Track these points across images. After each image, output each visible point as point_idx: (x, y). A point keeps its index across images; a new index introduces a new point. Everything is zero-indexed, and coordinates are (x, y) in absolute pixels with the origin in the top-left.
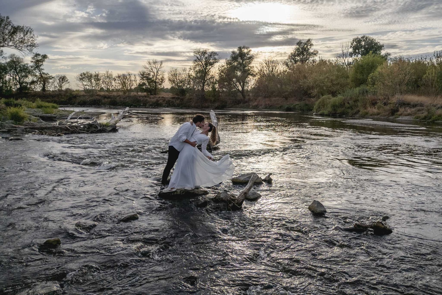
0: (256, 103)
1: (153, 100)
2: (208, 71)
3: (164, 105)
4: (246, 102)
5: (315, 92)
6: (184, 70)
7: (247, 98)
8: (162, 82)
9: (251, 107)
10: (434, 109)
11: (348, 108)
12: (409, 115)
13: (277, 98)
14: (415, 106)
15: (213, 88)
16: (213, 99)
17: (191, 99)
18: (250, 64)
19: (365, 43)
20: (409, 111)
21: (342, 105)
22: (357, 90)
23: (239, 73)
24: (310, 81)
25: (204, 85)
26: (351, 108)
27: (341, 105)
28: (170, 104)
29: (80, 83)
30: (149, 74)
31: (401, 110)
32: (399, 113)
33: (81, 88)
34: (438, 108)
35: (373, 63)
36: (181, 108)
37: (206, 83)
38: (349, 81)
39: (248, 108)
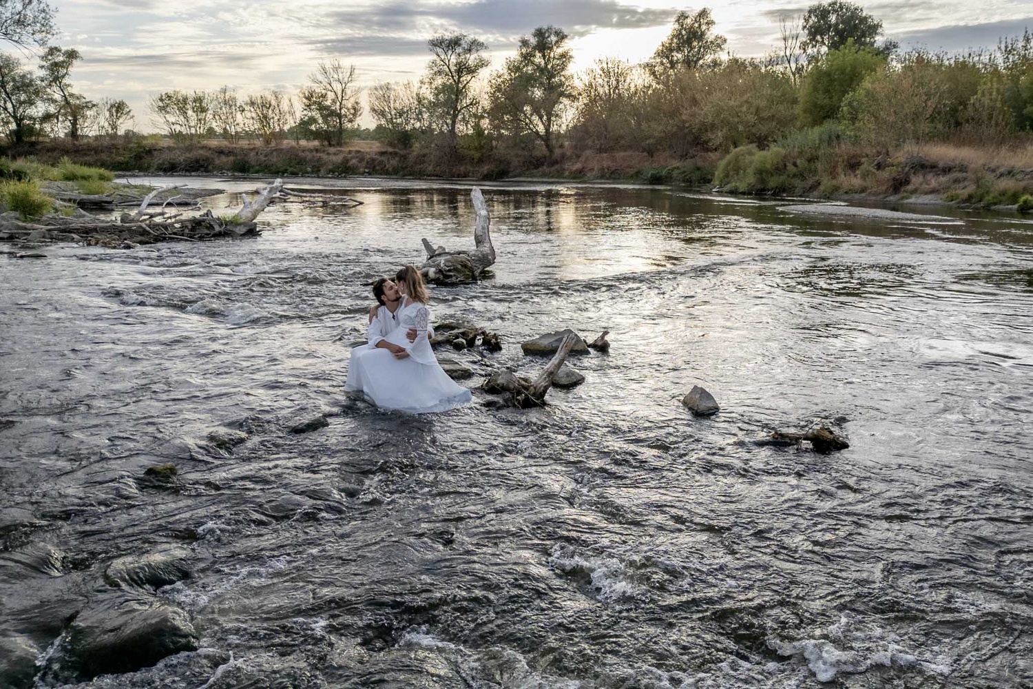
0: (578, 166)
1: (334, 158)
2: (464, 87)
3: (361, 170)
4: (556, 162)
5: (717, 137)
6: (408, 86)
7: (557, 152)
8: (355, 115)
9: (567, 173)
10: (990, 177)
11: (795, 176)
12: (933, 191)
13: (629, 153)
14: (947, 170)
15: (477, 127)
16: (477, 155)
17: (424, 156)
18: (563, 69)
19: (837, 19)
20: (934, 182)
21: (780, 169)
22: (815, 133)
23: (538, 93)
24: (706, 112)
25: (454, 123)
26: (801, 176)
27: (777, 169)
28: (374, 168)
29: (159, 119)
30: (324, 96)
31: (916, 180)
32: (910, 187)
33: (165, 131)
34: (1001, 175)
35: (854, 68)
36: (403, 178)
37: (460, 117)
38: (798, 110)
39: (560, 177)
